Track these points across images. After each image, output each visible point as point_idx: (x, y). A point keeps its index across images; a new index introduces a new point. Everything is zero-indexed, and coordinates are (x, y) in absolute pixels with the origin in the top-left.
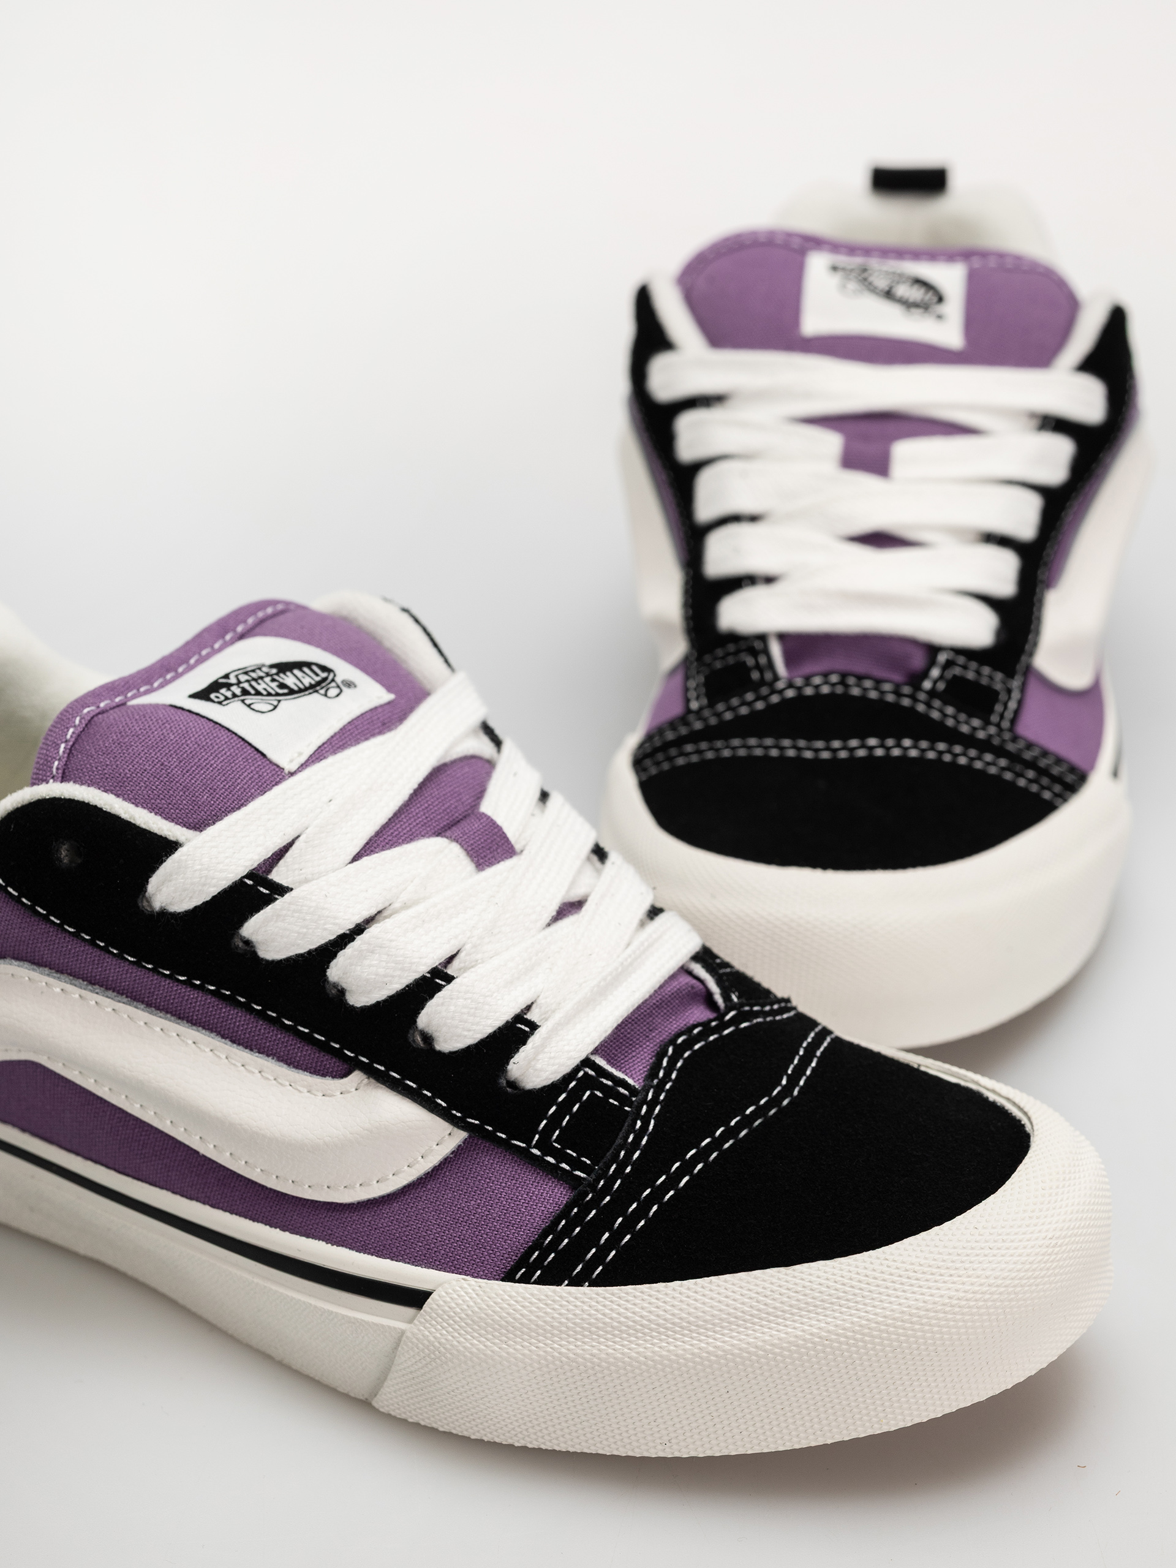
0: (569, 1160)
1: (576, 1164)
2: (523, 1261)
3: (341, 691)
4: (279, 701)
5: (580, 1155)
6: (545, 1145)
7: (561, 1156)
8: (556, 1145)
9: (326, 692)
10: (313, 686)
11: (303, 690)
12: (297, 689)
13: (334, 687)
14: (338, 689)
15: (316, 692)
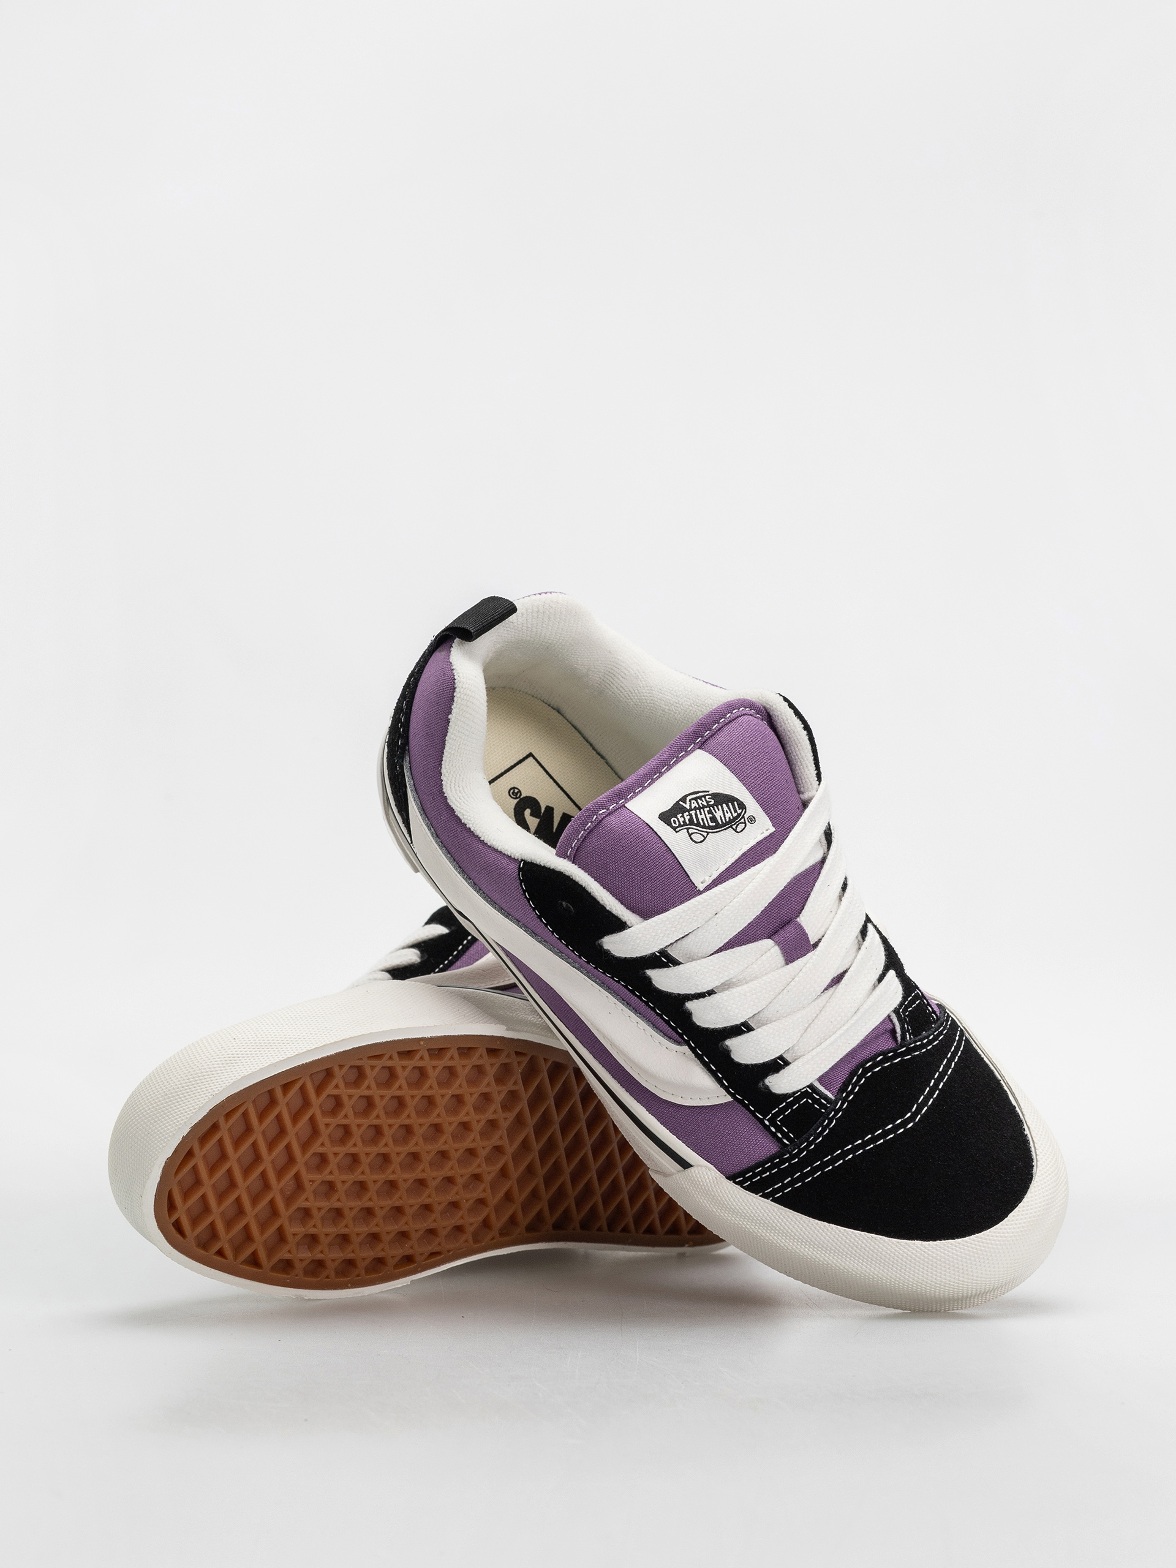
0: (782, 1132)
1: (786, 1136)
2: (742, 1173)
3: (746, 826)
4: (708, 833)
5: (789, 1132)
6: (772, 1121)
7: (779, 1129)
8: (778, 1123)
9: (736, 827)
10: (731, 821)
11: (724, 825)
12: (720, 823)
13: (742, 823)
14: (744, 825)
15: (731, 827)
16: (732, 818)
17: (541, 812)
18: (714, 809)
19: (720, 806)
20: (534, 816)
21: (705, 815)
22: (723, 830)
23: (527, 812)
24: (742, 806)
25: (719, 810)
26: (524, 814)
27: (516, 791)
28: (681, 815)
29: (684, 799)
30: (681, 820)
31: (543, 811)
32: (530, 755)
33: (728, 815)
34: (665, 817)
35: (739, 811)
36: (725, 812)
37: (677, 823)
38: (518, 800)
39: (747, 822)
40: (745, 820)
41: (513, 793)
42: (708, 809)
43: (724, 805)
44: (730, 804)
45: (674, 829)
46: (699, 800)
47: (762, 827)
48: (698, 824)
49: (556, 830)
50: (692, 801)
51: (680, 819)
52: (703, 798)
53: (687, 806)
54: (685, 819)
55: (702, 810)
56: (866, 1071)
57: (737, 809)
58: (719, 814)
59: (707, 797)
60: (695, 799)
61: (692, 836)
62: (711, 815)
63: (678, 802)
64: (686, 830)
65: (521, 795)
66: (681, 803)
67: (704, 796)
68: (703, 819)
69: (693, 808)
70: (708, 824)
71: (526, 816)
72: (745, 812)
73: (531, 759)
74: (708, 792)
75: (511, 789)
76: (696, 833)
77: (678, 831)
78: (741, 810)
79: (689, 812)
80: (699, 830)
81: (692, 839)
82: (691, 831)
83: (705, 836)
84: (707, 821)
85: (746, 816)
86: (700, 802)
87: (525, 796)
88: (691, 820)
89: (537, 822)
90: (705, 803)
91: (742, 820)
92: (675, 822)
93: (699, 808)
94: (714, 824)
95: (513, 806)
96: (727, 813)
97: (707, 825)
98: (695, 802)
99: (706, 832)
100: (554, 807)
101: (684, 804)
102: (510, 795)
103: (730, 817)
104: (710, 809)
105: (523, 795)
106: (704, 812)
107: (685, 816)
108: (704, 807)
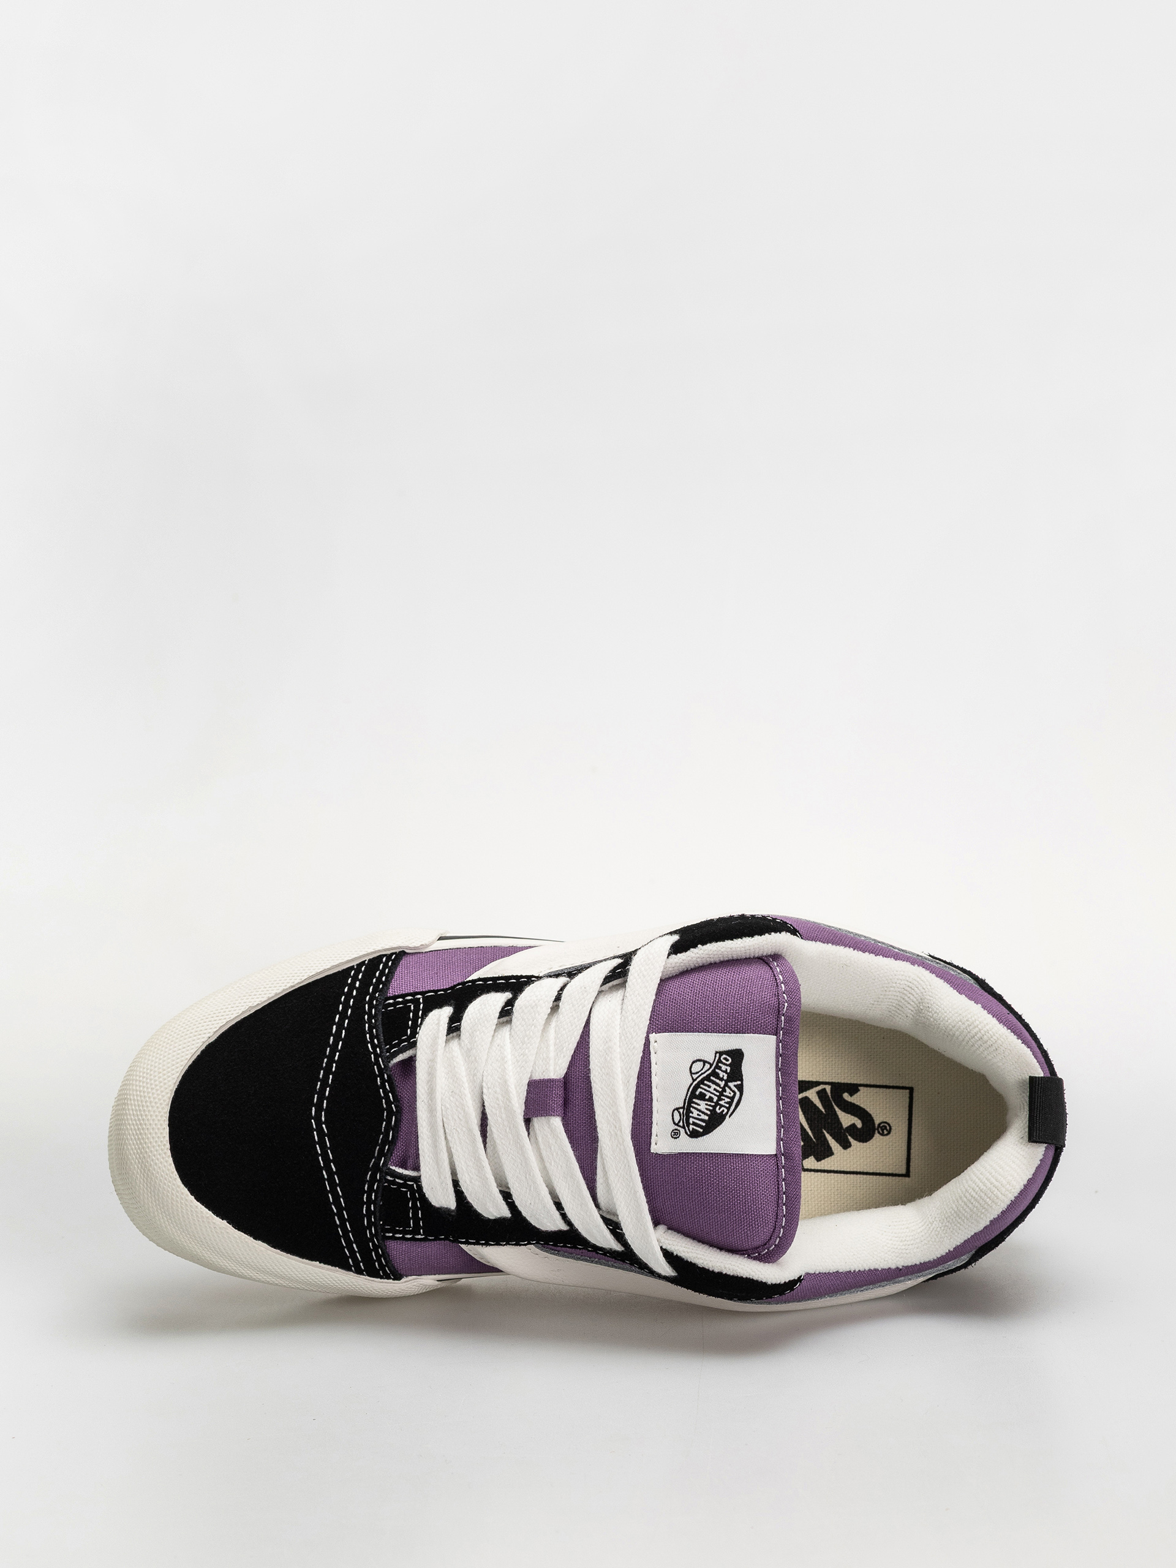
0: (399, 1003)
1: (394, 1004)
2: (396, 960)
3: (674, 1123)
4: (694, 1080)
5: (395, 1008)
6: (415, 1000)
7: (405, 1002)
8: (410, 1004)
9: (679, 1112)
10: (689, 1111)
11: (690, 1102)
12: (694, 1100)
13: (679, 1122)
14: (677, 1122)
15: (683, 1108)
16: (691, 1114)
17: (850, 1135)
18: (710, 1105)
19: (709, 1113)
20: (851, 1126)
21: (711, 1093)
22: (686, 1097)
23: (859, 1124)
24: (694, 1135)
25: (707, 1109)
26: (860, 1119)
27: (885, 1132)
28: (728, 1071)
29: (740, 1088)
30: (724, 1067)
31: (849, 1137)
32: (907, 1174)
33: (695, 1113)
34: (737, 1056)
35: (691, 1127)
36: (700, 1114)
37: (724, 1061)
38: (876, 1126)
39: (676, 1127)
40: (680, 1126)
41: (886, 1127)
42: (715, 1100)
43: (706, 1118)
44: (704, 1124)
45: (721, 1053)
46: (729, 1100)
47: (662, 1143)
48: (708, 1078)
49: (824, 1133)
50: (732, 1094)
51: (726, 1067)
52: (727, 1106)
53: (731, 1084)
54: (722, 1071)
55: (718, 1094)
56: (390, 1113)
57: (695, 1127)
58: (703, 1105)
59: (726, 1110)
60: (732, 1098)
61: (702, 1063)
62: (707, 1097)
63: (742, 1080)
64: (711, 1062)
65: (879, 1133)
66: (739, 1083)
67: (728, 1109)
68: (709, 1087)
69: (726, 1088)
70: (701, 1088)
71: (856, 1119)
72: (686, 1133)
73: (904, 1172)
74: (730, 1116)
75: (890, 1129)
76: (702, 1069)
77: (716, 1054)
78: (691, 1130)
79: (725, 1080)
80: (702, 1074)
81: (699, 1060)
82: (707, 1066)
83: (694, 1076)
84: (705, 1090)
85: (682, 1131)
86: (727, 1100)
87: (875, 1135)
88: (717, 1076)
89: (843, 1124)
90: (722, 1102)
91: (681, 1124)
92: (725, 1059)
93: (721, 1094)
94: (697, 1093)
95: (874, 1116)
96: (698, 1115)
97: (701, 1086)
98: (729, 1095)
99: (696, 1079)
100: (845, 1151)
101: (736, 1083)
102: (886, 1123)
103: (693, 1113)
104: (713, 1102)
105: (877, 1135)
106: (715, 1095)
107: (724, 1074)
108: (720, 1099)
